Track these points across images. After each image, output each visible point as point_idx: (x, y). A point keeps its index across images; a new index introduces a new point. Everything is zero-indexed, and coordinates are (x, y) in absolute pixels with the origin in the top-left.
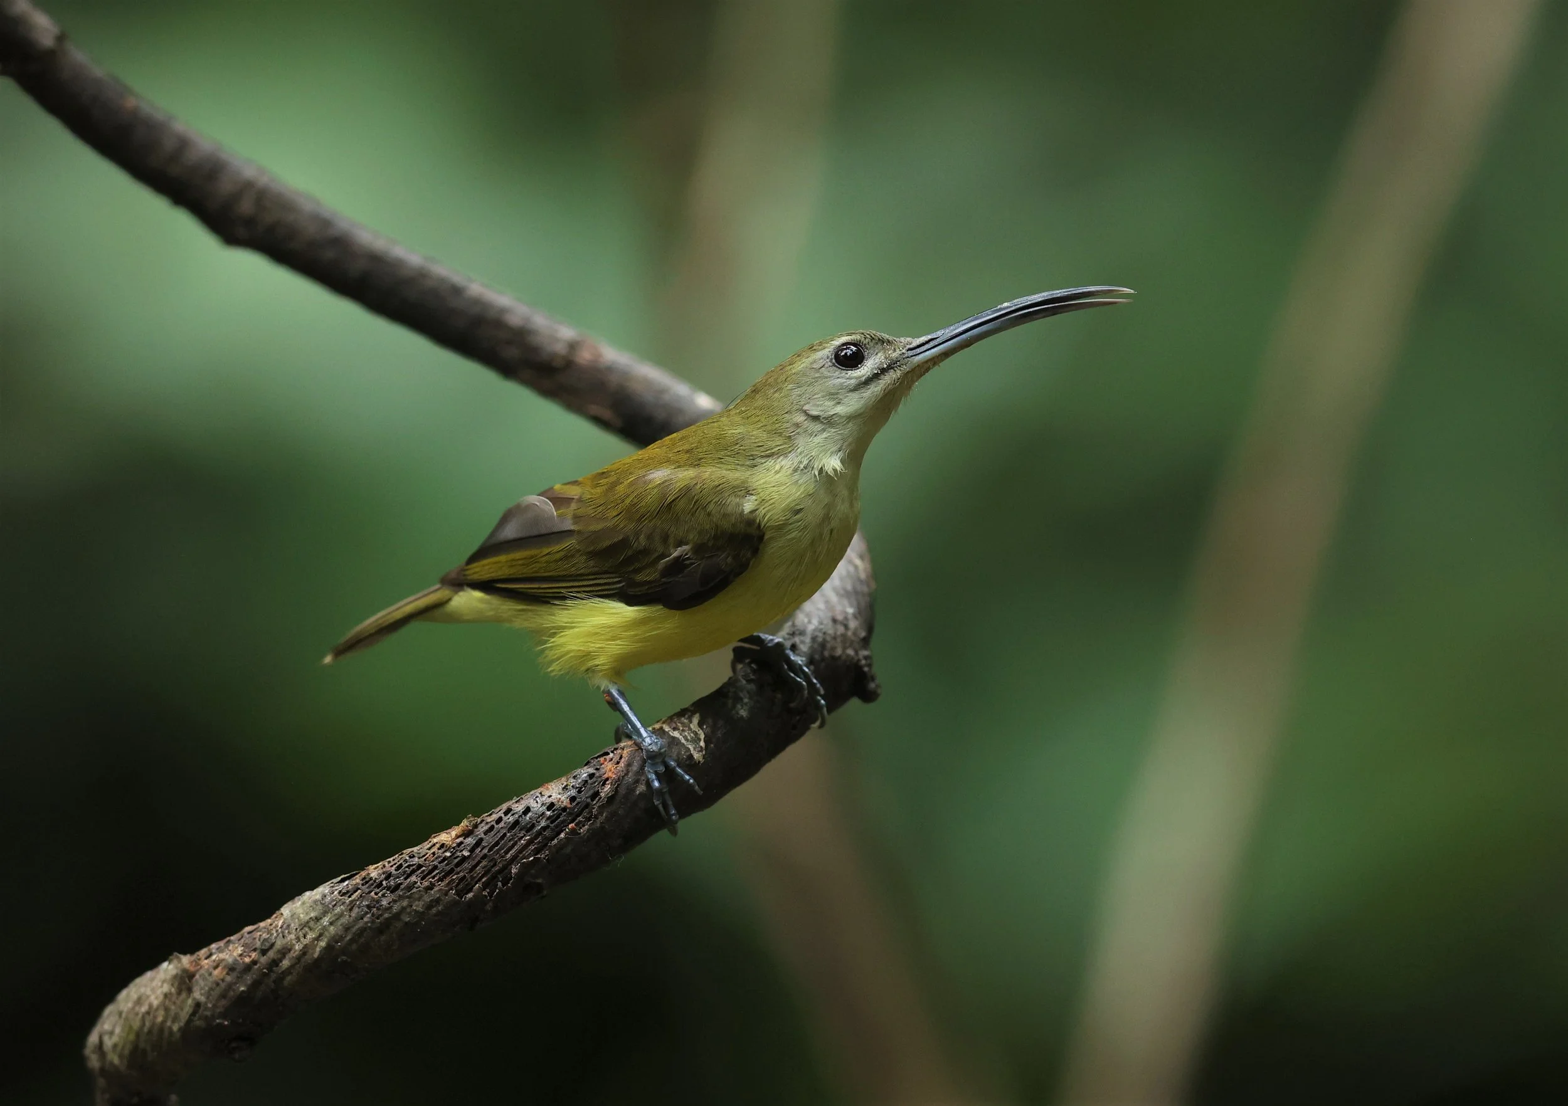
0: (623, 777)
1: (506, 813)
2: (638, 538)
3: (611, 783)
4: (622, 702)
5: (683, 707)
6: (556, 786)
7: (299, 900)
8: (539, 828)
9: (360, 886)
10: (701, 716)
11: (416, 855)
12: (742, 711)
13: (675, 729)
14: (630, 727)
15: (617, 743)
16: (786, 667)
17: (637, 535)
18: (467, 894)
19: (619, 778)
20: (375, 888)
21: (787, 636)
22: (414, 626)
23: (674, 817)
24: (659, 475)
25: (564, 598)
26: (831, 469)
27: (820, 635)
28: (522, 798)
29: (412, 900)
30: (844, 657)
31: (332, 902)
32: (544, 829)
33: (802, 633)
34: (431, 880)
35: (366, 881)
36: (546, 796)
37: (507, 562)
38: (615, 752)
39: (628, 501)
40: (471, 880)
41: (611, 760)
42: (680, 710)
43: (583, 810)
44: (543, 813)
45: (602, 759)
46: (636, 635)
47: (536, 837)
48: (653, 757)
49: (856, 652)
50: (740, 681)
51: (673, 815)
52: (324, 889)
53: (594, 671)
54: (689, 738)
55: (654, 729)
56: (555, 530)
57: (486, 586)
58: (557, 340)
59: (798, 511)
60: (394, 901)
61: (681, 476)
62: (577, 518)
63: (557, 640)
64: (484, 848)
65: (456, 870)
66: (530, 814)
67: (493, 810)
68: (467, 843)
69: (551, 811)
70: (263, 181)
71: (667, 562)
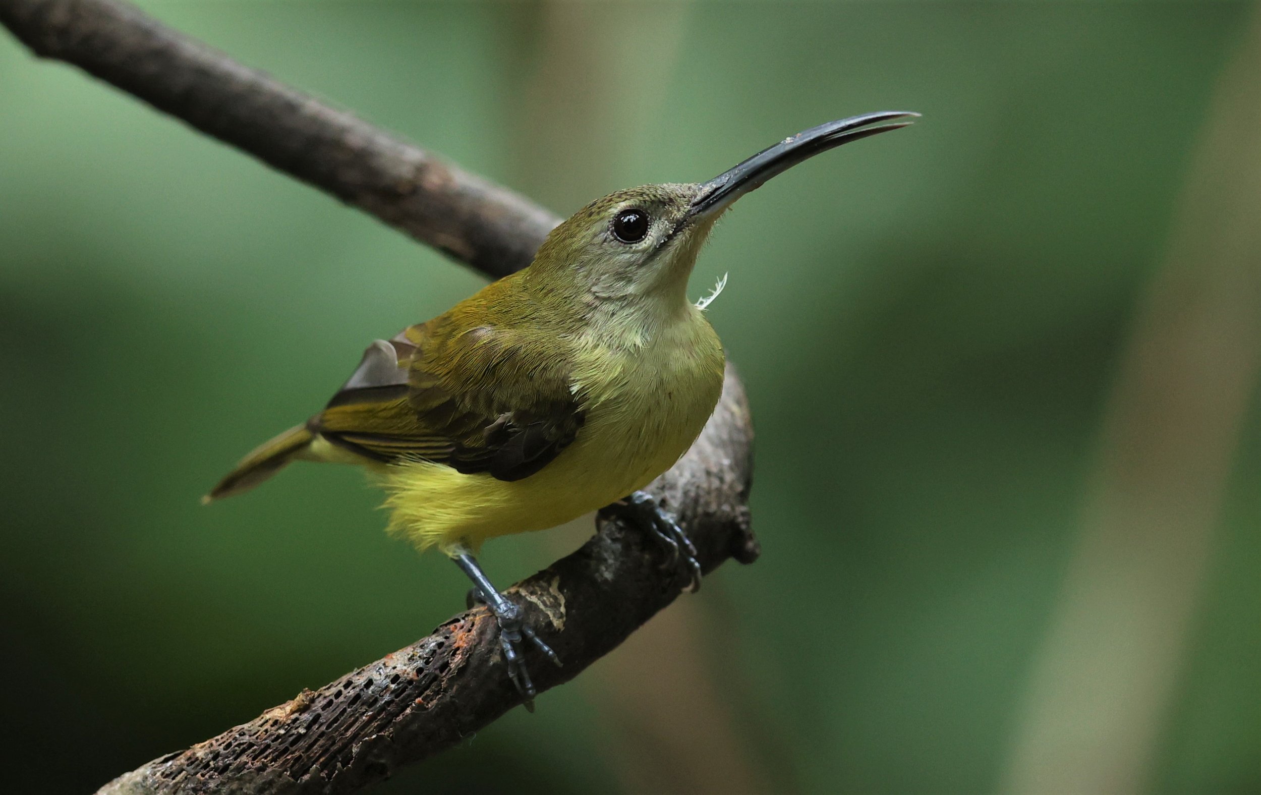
0: (475, 646)
1: (346, 686)
2: (463, 400)
3: (463, 653)
4: (473, 567)
5: (540, 570)
6: (401, 656)
7: (118, 782)
8: (383, 702)
9: (185, 767)
10: (561, 581)
11: (246, 732)
12: (607, 573)
13: (532, 593)
14: (482, 593)
15: (469, 609)
16: (655, 526)
17: (463, 396)
18: (303, 775)
19: (470, 648)
20: (201, 768)
21: (656, 491)
23: (530, 691)
24: (487, 333)
25: (399, 459)
27: (693, 489)
28: (363, 670)
29: (242, 782)
30: (719, 514)
31: (154, 784)
32: (388, 703)
33: (673, 487)
34: (263, 760)
35: (192, 761)
36: (390, 668)
38: (466, 619)
39: (455, 360)
40: (307, 761)
41: (462, 627)
42: (537, 572)
43: (431, 682)
44: (387, 687)
45: (452, 627)
46: (463, 506)
47: (379, 713)
48: (508, 624)
49: (733, 508)
50: (604, 540)
51: (530, 688)
52: (145, 770)
54: (548, 603)
55: (509, 593)
56: (393, 382)
58: (403, 162)
60: (223, 784)
64: (321, 724)
65: (290, 748)
66: (372, 688)
67: (332, 683)
68: (302, 719)
69: (396, 684)
71: (492, 428)
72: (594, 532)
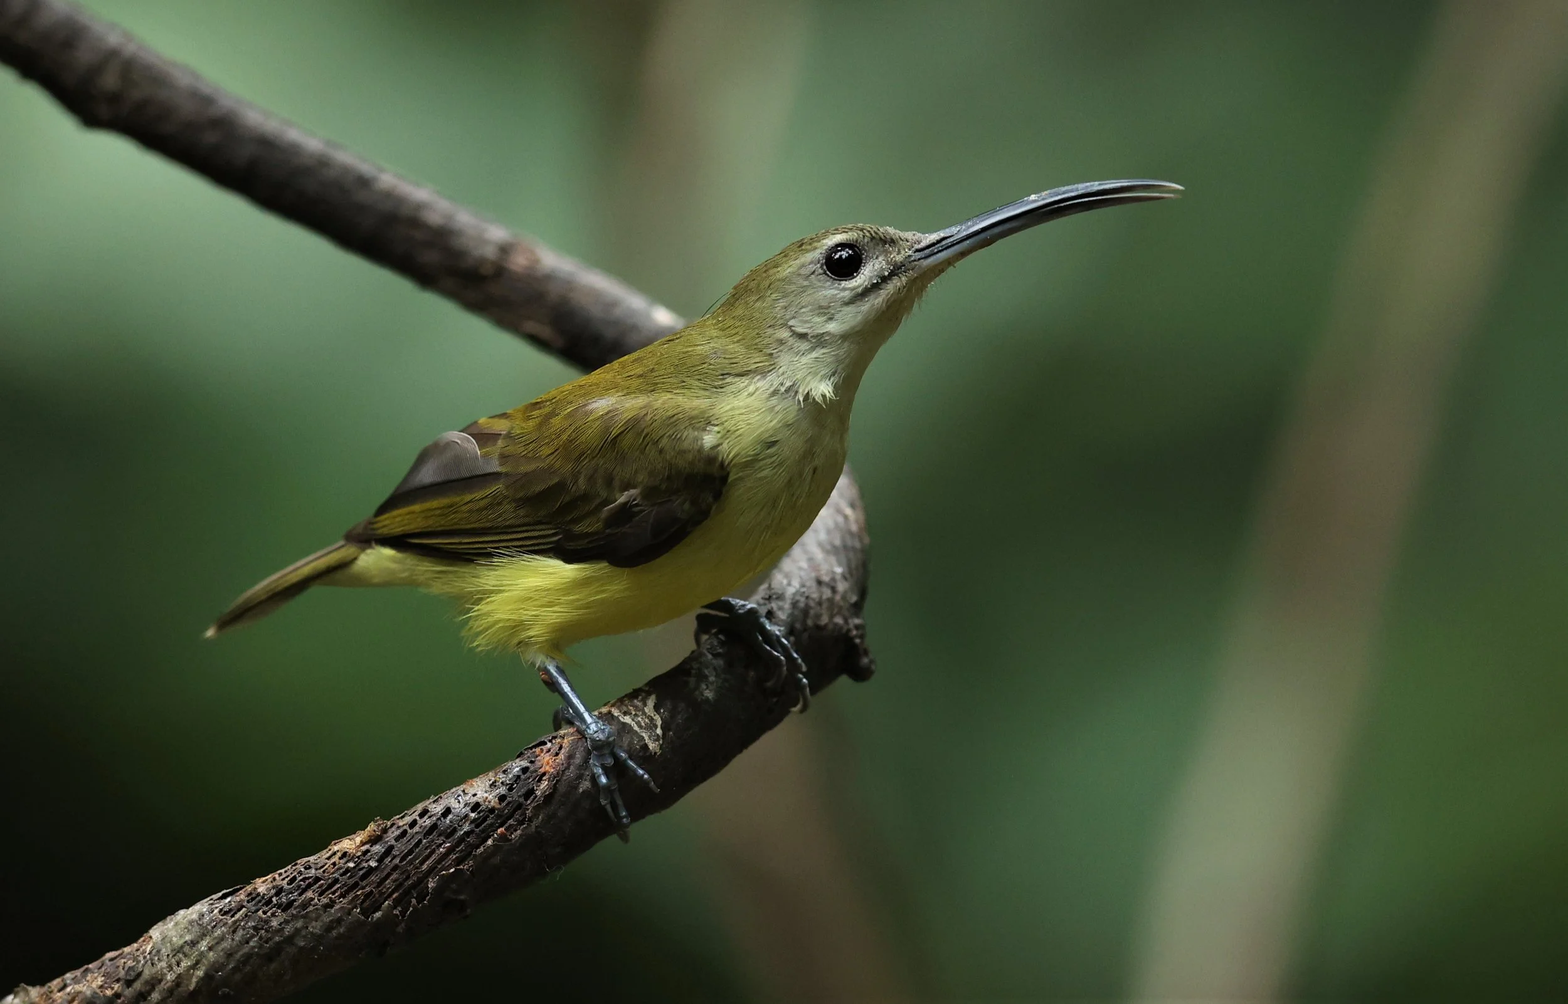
0: (563, 771)
1: (421, 815)
2: (576, 481)
3: (549, 778)
4: (561, 681)
5: (637, 686)
6: (482, 783)
7: (171, 920)
8: (462, 832)
9: (245, 904)
10: (658, 698)
11: (312, 866)
12: (707, 691)
13: (625, 714)
14: (571, 711)
15: (556, 730)
16: (760, 638)
17: (575, 476)
18: (374, 913)
19: (558, 773)
20: (263, 905)
21: (762, 601)
22: (315, 591)
23: (625, 820)
24: (602, 404)
25: (490, 555)
26: (819, 394)
27: (803, 599)
28: (441, 797)
29: (307, 920)
30: (831, 627)
31: (211, 922)
32: (467, 834)
33: (780, 597)
34: (330, 896)
35: (253, 897)
36: (470, 795)
37: (423, 512)
38: (554, 740)
39: (564, 437)
40: (379, 897)
41: (549, 750)
42: (632, 689)
43: (515, 811)
44: (467, 816)
45: (538, 750)
47: (457, 844)
48: (600, 748)
49: (846, 620)
50: (704, 654)
51: (624, 817)
52: (202, 907)
53: (527, 644)
54: (643, 724)
55: (600, 713)
56: (478, 473)
57: (397, 542)
58: (486, 242)
59: (774, 443)
60: (286, 922)
61: (630, 404)
62: (504, 458)
63: (483, 607)
64: (395, 857)
65: (360, 883)
66: (450, 816)
67: (406, 812)
68: (374, 851)
69: (476, 813)
70: (130, 49)
71: (612, 509)
72: (694, 647)
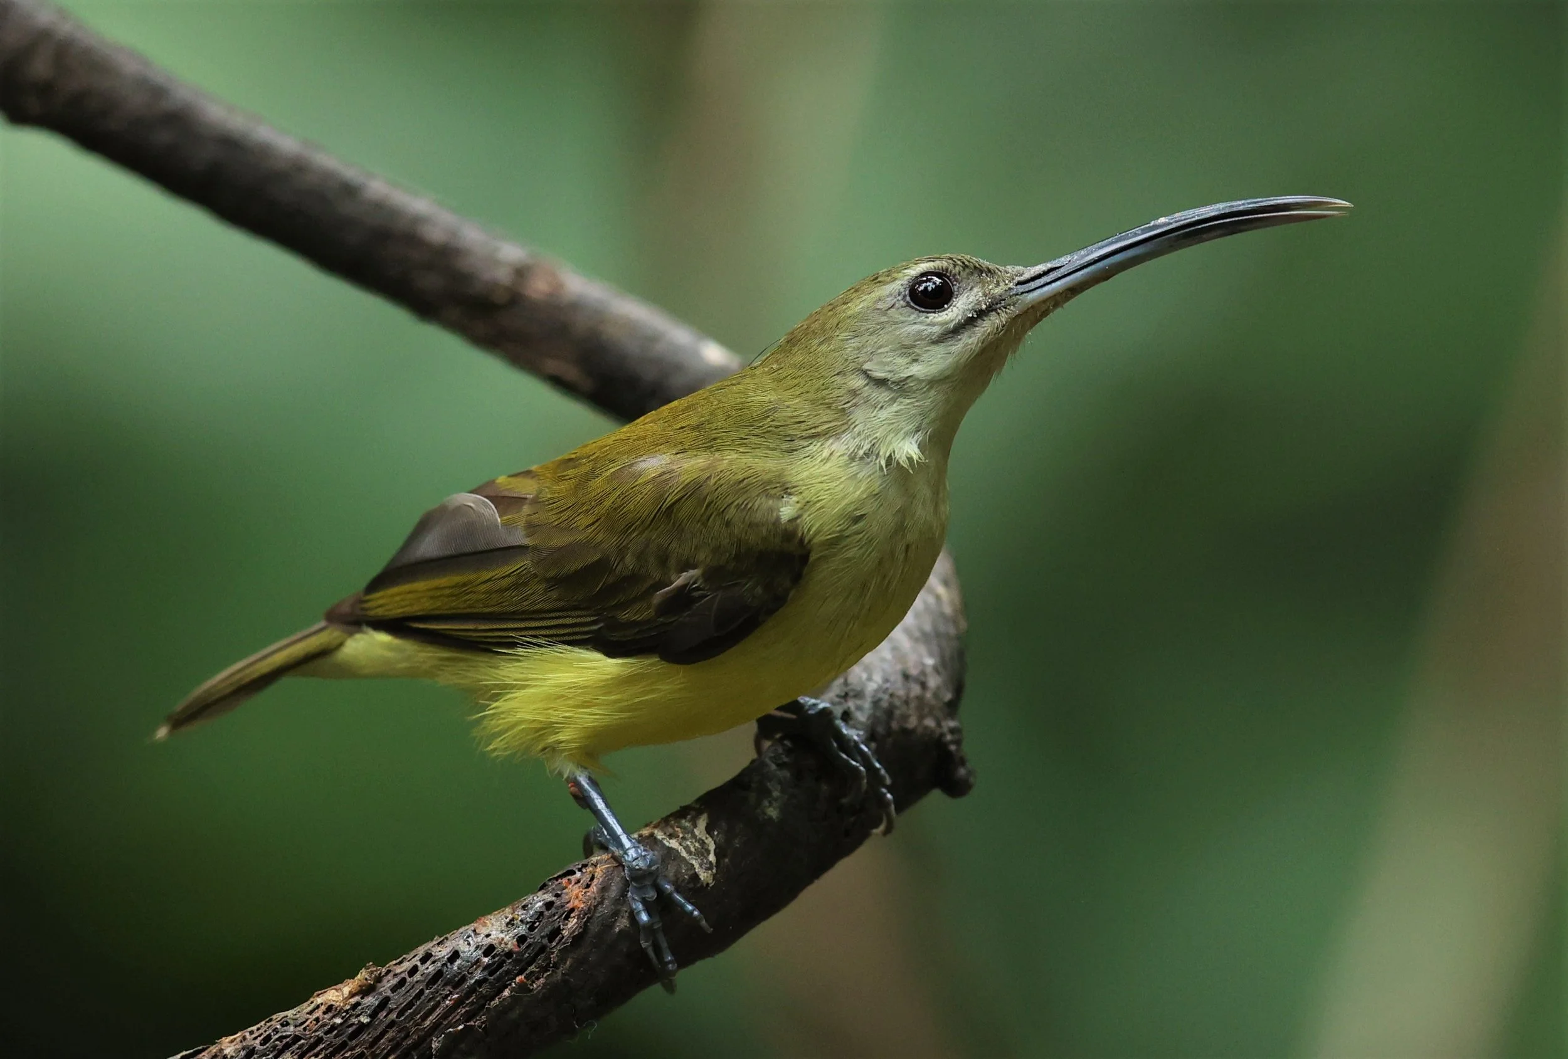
0: (596, 907)
1: (423, 960)
2: (623, 558)
3: (579, 915)
4: (594, 795)
5: (683, 804)
6: (497, 920)
8: (473, 981)
10: (709, 817)
11: (291, 1021)
12: (771, 809)
13: (671, 836)
14: (606, 833)
15: (587, 857)
16: (835, 745)
17: (622, 552)
19: (589, 909)
21: (836, 699)
23: (670, 966)
24: (653, 464)
25: (513, 645)
26: (904, 458)
27: (886, 697)
28: (447, 938)
30: (920, 730)
32: (479, 983)
33: (859, 695)
36: (483, 935)
37: (429, 590)
38: (584, 870)
39: (607, 503)
41: (578, 881)
42: (679, 808)
43: (536, 955)
44: (478, 961)
45: (564, 881)
46: (615, 702)
47: (468, 996)
48: (639, 878)
49: (939, 725)
50: (767, 765)
51: (670, 962)
53: (554, 750)
54: (693, 849)
55: (640, 836)
56: (499, 546)
57: (395, 626)
58: (497, 263)
59: (857, 519)
61: (686, 466)
62: (531, 528)
63: (501, 705)
64: (391, 1011)
65: (349, 1042)
66: (458, 962)
67: (404, 956)
68: (365, 1004)
69: (490, 957)
70: (65, 29)
71: (667, 593)
72: (753, 755)
